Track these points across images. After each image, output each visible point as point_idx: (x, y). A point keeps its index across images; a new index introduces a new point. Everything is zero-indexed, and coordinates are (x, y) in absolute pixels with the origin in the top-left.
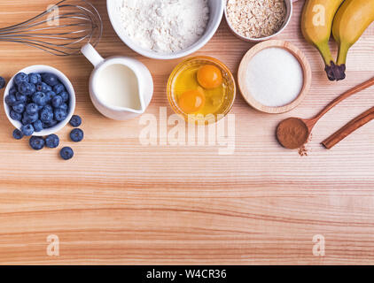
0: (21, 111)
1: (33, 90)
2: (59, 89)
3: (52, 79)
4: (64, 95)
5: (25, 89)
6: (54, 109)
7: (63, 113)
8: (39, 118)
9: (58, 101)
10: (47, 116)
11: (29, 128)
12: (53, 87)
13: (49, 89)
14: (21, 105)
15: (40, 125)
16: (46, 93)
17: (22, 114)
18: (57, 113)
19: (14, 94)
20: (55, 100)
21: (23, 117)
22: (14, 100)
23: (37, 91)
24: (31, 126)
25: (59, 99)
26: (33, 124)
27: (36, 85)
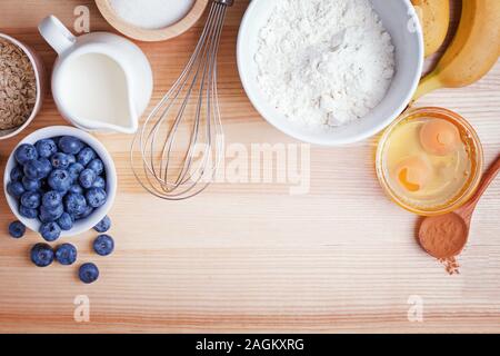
0: (36, 205)
1: (47, 169)
2: (87, 157)
3: (74, 145)
4: (96, 165)
5: (34, 173)
6: (85, 192)
7: (100, 196)
8: (65, 209)
9: (89, 178)
10: (76, 205)
11: (52, 229)
12: (76, 156)
13: (72, 160)
14: (34, 198)
15: (68, 221)
16: (67, 170)
17: (38, 209)
18: (92, 198)
19: (20, 180)
20: (85, 178)
21: (39, 213)
22: (21, 190)
23: (54, 169)
24: (55, 224)
25: (89, 175)
26: (57, 221)
27: (49, 158)
